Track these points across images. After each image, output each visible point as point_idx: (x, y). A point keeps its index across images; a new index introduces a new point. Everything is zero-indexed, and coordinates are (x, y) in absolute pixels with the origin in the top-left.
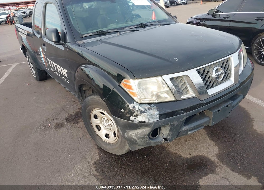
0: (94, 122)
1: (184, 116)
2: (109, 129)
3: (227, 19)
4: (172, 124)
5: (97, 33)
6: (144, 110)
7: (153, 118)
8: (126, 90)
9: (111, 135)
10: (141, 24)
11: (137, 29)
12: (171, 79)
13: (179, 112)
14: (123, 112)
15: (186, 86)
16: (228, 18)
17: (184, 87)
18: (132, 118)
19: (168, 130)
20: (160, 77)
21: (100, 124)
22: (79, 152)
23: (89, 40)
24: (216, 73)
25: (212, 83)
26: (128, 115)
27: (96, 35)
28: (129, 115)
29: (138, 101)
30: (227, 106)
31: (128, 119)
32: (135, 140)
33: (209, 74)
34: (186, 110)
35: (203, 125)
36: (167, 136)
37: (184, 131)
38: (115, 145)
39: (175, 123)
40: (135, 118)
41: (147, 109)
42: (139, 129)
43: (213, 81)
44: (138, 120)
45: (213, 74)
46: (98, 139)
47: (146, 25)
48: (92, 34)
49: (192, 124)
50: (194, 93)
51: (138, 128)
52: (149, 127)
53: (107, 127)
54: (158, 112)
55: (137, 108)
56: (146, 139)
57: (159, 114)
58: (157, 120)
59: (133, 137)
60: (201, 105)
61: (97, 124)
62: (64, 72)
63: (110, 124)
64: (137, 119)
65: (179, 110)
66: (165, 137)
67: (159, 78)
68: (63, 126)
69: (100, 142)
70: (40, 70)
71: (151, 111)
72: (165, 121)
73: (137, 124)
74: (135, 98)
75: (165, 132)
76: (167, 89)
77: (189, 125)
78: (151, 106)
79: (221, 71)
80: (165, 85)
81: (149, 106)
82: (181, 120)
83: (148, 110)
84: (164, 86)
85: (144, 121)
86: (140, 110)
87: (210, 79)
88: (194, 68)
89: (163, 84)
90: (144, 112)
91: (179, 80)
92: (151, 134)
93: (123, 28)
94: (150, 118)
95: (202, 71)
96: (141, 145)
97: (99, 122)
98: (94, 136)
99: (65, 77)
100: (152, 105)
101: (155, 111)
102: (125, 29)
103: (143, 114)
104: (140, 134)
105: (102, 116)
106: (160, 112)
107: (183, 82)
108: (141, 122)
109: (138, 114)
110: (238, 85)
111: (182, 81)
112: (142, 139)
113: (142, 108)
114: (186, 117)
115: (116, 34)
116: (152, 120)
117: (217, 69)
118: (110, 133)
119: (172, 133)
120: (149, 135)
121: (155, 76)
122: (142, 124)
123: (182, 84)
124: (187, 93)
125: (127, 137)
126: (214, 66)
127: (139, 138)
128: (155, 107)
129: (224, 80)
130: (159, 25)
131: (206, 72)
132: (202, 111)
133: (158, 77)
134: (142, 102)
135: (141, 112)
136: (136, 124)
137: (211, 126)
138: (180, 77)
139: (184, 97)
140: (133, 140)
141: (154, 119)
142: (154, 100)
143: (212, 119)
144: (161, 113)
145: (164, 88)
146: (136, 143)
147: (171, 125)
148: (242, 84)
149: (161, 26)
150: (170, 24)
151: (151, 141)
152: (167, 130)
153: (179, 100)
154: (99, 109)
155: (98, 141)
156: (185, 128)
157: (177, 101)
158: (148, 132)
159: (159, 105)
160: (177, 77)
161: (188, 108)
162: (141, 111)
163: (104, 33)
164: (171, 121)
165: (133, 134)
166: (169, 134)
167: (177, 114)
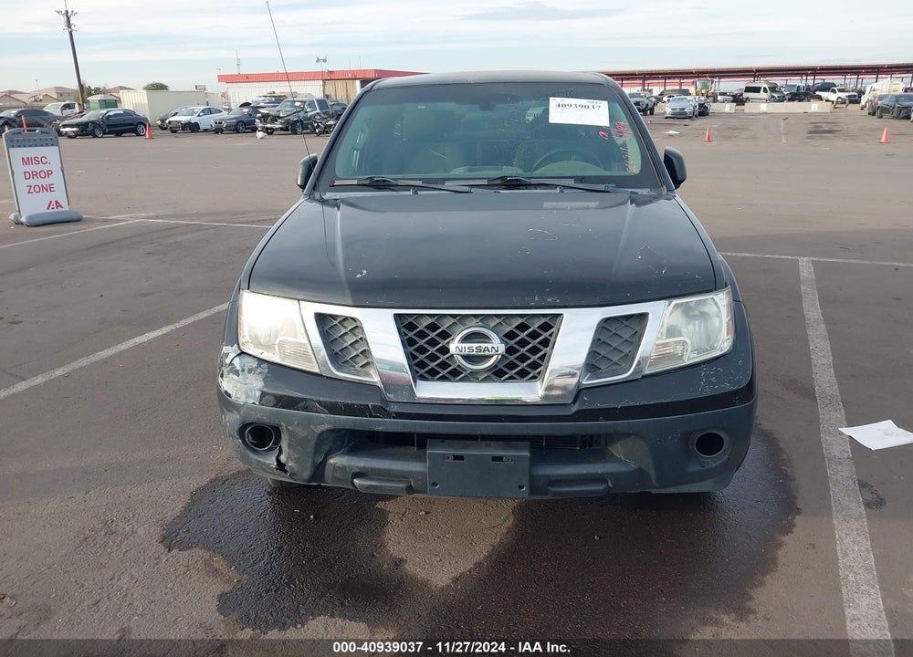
1: (321, 421)
4: (290, 428)
6: (239, 368)
7: (247, 393)
12: (319, 316)
13: (310, 404)
15: (365, 348)
17: (359, 351)
20: (295, 303)
24: (463, 342)
25: (450, 368)
27: (365, 185)
29: (243, 345)
33: (449, 339)
34: (333, 408)
36: (287, 459)
39: (299, 431)
41: (246, 369)
44: (223, 387)
45: (454, 345)
48: (356, 183)
49: (365, 459)
52: (238, 413)
54: (260, 384)
55: (231, 358)
57: (261, 390)
58: (253, 403)
60: (381, 411)
64: (223, 383)
65: (313, 401)
66: (284, 459)
67: (292, 306)
71: (250, 375)
74: (242, 336)
75: (284, 446)
77: (353, 457)
78: (259, 365)
81: (254, 364)
82: (313, 427)
83: (246, 372)
85: (230, 395)
86: (232, 364)
87: (449, 354)
88: (387, 306)
90: (236, 373)
91: (349, 328)
94: (241, 391)
95: (422, 324)
100: (265, 366)
101: (258, 380)
103: (233, 375)
106: (265, 386)
107: (359, 336)
109: (225, 371)
113: (240, 363)
114: (326, 427)
116: (243, 398)
119: (296, 455)
120: (239, 433)
123: (355, 340)
124: (366, 368)
126: (474, 323)
128: (266, 371)
132: (380, 428)
134: (249, 350)
135: (232, 371)
138: (352, 319)
141: (248, 397)
144: (265, 390)
151: (249, 452)
153: (327, 377)
157: (321, 375)
159: (276, 371)
160: (346, 319)
161: (337, 403)
164: (289, 420)
166: (289, 453)
167: (305, 409)
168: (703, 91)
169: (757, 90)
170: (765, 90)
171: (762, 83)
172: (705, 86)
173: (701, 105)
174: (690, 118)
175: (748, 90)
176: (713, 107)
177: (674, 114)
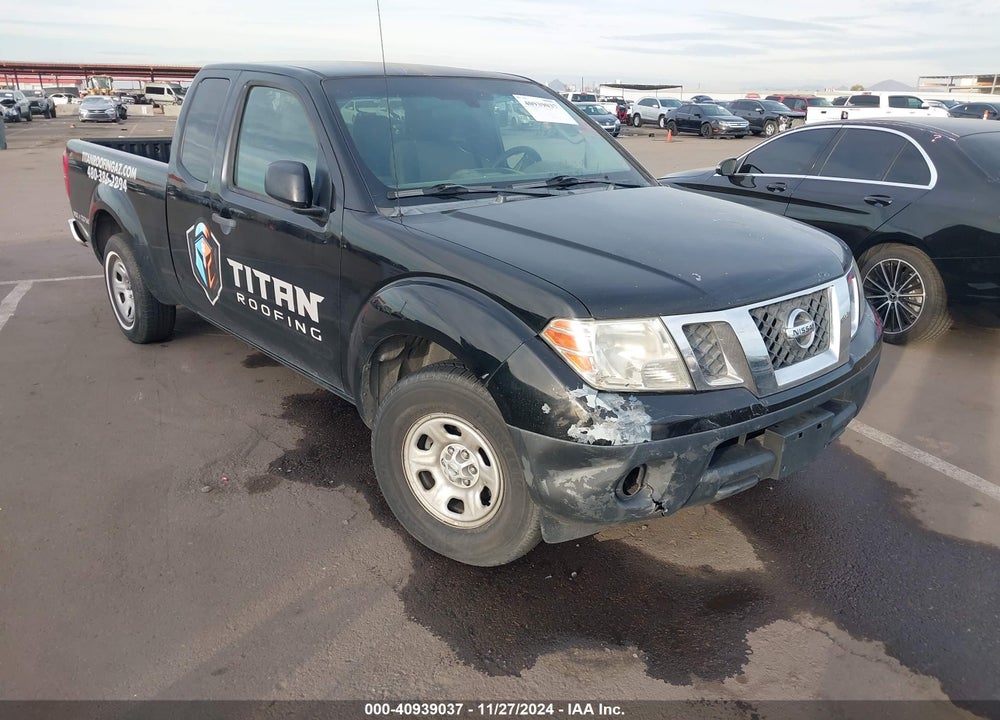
0: (415, 460)
1: (714, 437)
2: (466, 481)
3: (777, 192)
4: (682, 456)
5: (437, 191)
6: (610, 409)
7: (634, 432)
8: (559, 349)
9: (471, 502)
10: (559, 178)
11: (551, 191)
12: (686, 328)
13: (702, 422)
14: (547, 412)
15: (719, 352)
16: (782, 190)
17: (715, 357)
18: (574, 431)
19: (668, 476)
20: (657, 320)
21: (432, 465)
22: (353, 559)
23: (415, 210)
24: (795, 325)
25: (784, 353)
26: (562, 422)
27: (433, 195)
28: (565, 422)
29: (592, 381)
30: (819, 426)
31: (562, 433)
32: (572, 500)
33: (777, 326)
34: (723, 420)
35: (755, 476)
36: (663, 495)
37: (707, 485)
38: (485, 532)
39: (691, 456)
40: (584, 429)
41: (619, 408)
42: (590, 465)
43: (788, 347)
44: (591, 437)
45: (790, 330)
46: (419, 518)
47: (573, 182)
48: (422, 193)
49: (730, 466)
50: (740, 374)
51: (586, 461)
52: (620, 460)
53: (462, 475)
54: (647, 418)
55: (593, 400)
56: (607, 497)
57: (650, 424)
58: (645, 441)
59: (569, 491)
60: (759, 409)
61: (423, 468)
62: (309, 304)
63: (472, 466)
64: (591, 432)
65: (703, 418)
66: (657, 496)
67: (655, 324)
68: (274, 486)
69: (428, 525)
70: (163, 305)
71: (627, 413)
72: (664, 445)
73: (586, 450)
74: (586, 375)
75: (658, 482)
76: (673, 356)
77: (722, 468)
78: (628, 401)
79: (810, 323)
80: (670, 344)
81: (622, 401)
82: (705, 447)
83: (621, 410)
84: (665, 345)
85: (610, 442)
86: (599, 407)
87: (781, 340)
88: (743, 303)
89: (664, 340)
90: (611, 414)
91: (703, 335)
92: (621, 484)
93: (510, 184)
94: (627, 432)
95: (760, 315)
96: (589, 517)
97: (431, 460)
98: (407, 506)
99: (306, 320)
100: (631, 398)
101: (639, 414)
102: (516, 188)
103: (607, 418)
104: (590, 482)
105: (447, 438)
106: (653, 417)
107: (713, 341)
108: (600, 442)
109: (594, 417)
110: (848, 369)
111: (711, 338)
112: (594, 497)
113: (606, 402)
114: (719, 441)
115: (492, 200)
116: (632, 440)
117: (798, 317)
118: (467, 496)
119: (678, 486)
120: (616, 485)
121: (643, 316)
122: (602, 450)
123: (710, 346)
124: (723, 373)
125: (547, 491)
126: (789, 306)
127: (587, 495)
128: (640, 403)
129: (814, 348)
130: (612, 187)
131: (770, 319)
132: (759, 427)
133: (651, 319)
134: (604, 386)
135: (604, 414)
136: (582, 449)
137: (777, 479)
138: (706, 325)
139: (714, 383)
140: (566, 501)
141: (638, 436)
142: (637, 383)
143: (780, 457)
144: (655, 421)
145: (664, 351)
146: (573, 511)
147: (679, 458)
148: (856, 368)
149: (615, 189)
150: (639, 187)
151: (619, 504)
152: (666, 475)
153: (702, 392)
154: (446, 415)
155: (421, 523)
156: (711, 476)
157: (697, 392)
158: (614, 477)
160: (699, 326)
161: (725, 414)
162: (603, 411)
163: (455, 194)
164: (681, 448)
165: (568, 481)
166: (669, 487)
167: (699, 429)
168: (104, 90)
169: (160, 91)
170: (169, 92)
171: (161, 82)
172: (103, 85)
173: (119, 107)
174: (114, 121)
175: (150, 90)
176: (133, 109)
177: (91, 116)
